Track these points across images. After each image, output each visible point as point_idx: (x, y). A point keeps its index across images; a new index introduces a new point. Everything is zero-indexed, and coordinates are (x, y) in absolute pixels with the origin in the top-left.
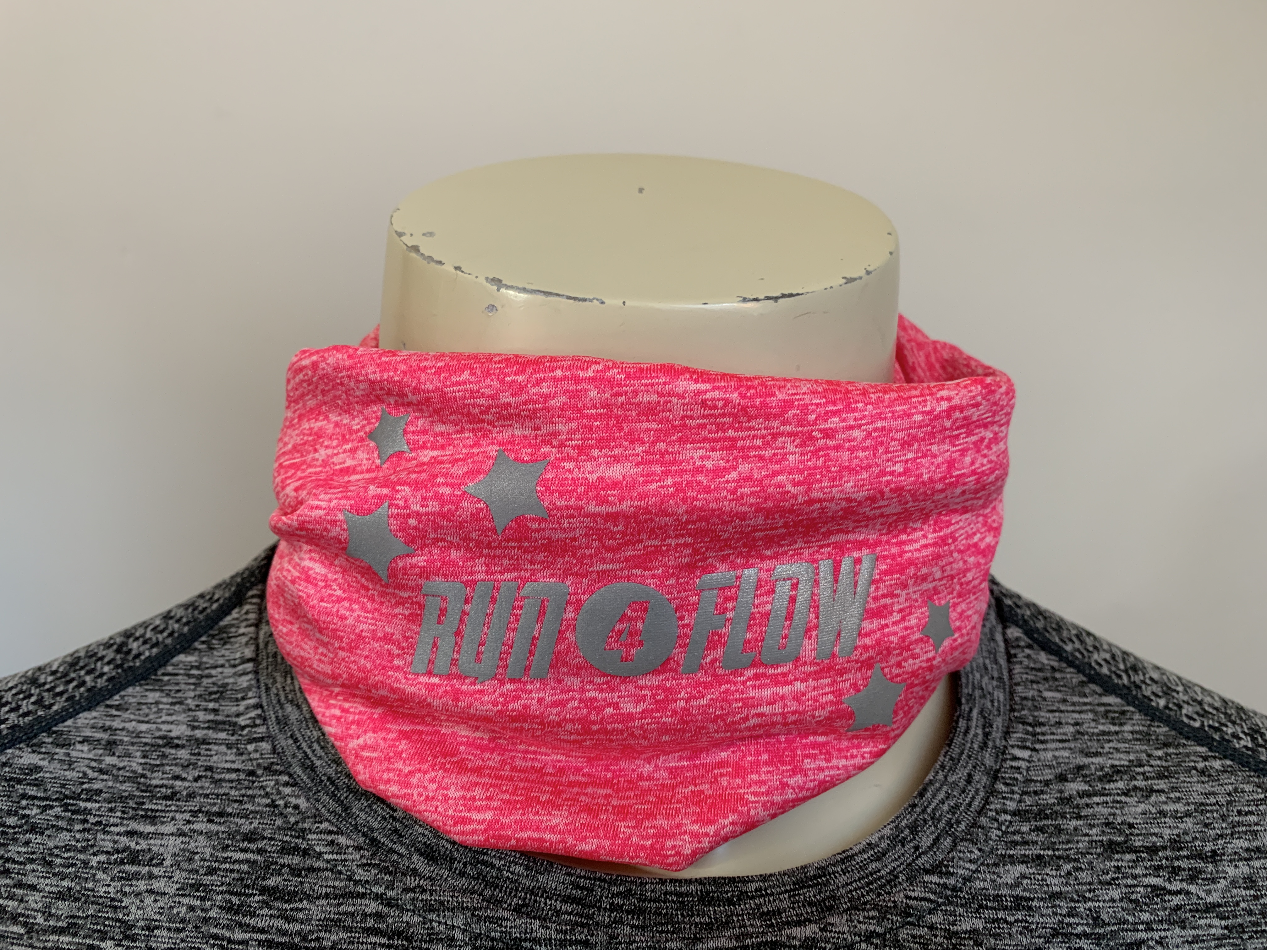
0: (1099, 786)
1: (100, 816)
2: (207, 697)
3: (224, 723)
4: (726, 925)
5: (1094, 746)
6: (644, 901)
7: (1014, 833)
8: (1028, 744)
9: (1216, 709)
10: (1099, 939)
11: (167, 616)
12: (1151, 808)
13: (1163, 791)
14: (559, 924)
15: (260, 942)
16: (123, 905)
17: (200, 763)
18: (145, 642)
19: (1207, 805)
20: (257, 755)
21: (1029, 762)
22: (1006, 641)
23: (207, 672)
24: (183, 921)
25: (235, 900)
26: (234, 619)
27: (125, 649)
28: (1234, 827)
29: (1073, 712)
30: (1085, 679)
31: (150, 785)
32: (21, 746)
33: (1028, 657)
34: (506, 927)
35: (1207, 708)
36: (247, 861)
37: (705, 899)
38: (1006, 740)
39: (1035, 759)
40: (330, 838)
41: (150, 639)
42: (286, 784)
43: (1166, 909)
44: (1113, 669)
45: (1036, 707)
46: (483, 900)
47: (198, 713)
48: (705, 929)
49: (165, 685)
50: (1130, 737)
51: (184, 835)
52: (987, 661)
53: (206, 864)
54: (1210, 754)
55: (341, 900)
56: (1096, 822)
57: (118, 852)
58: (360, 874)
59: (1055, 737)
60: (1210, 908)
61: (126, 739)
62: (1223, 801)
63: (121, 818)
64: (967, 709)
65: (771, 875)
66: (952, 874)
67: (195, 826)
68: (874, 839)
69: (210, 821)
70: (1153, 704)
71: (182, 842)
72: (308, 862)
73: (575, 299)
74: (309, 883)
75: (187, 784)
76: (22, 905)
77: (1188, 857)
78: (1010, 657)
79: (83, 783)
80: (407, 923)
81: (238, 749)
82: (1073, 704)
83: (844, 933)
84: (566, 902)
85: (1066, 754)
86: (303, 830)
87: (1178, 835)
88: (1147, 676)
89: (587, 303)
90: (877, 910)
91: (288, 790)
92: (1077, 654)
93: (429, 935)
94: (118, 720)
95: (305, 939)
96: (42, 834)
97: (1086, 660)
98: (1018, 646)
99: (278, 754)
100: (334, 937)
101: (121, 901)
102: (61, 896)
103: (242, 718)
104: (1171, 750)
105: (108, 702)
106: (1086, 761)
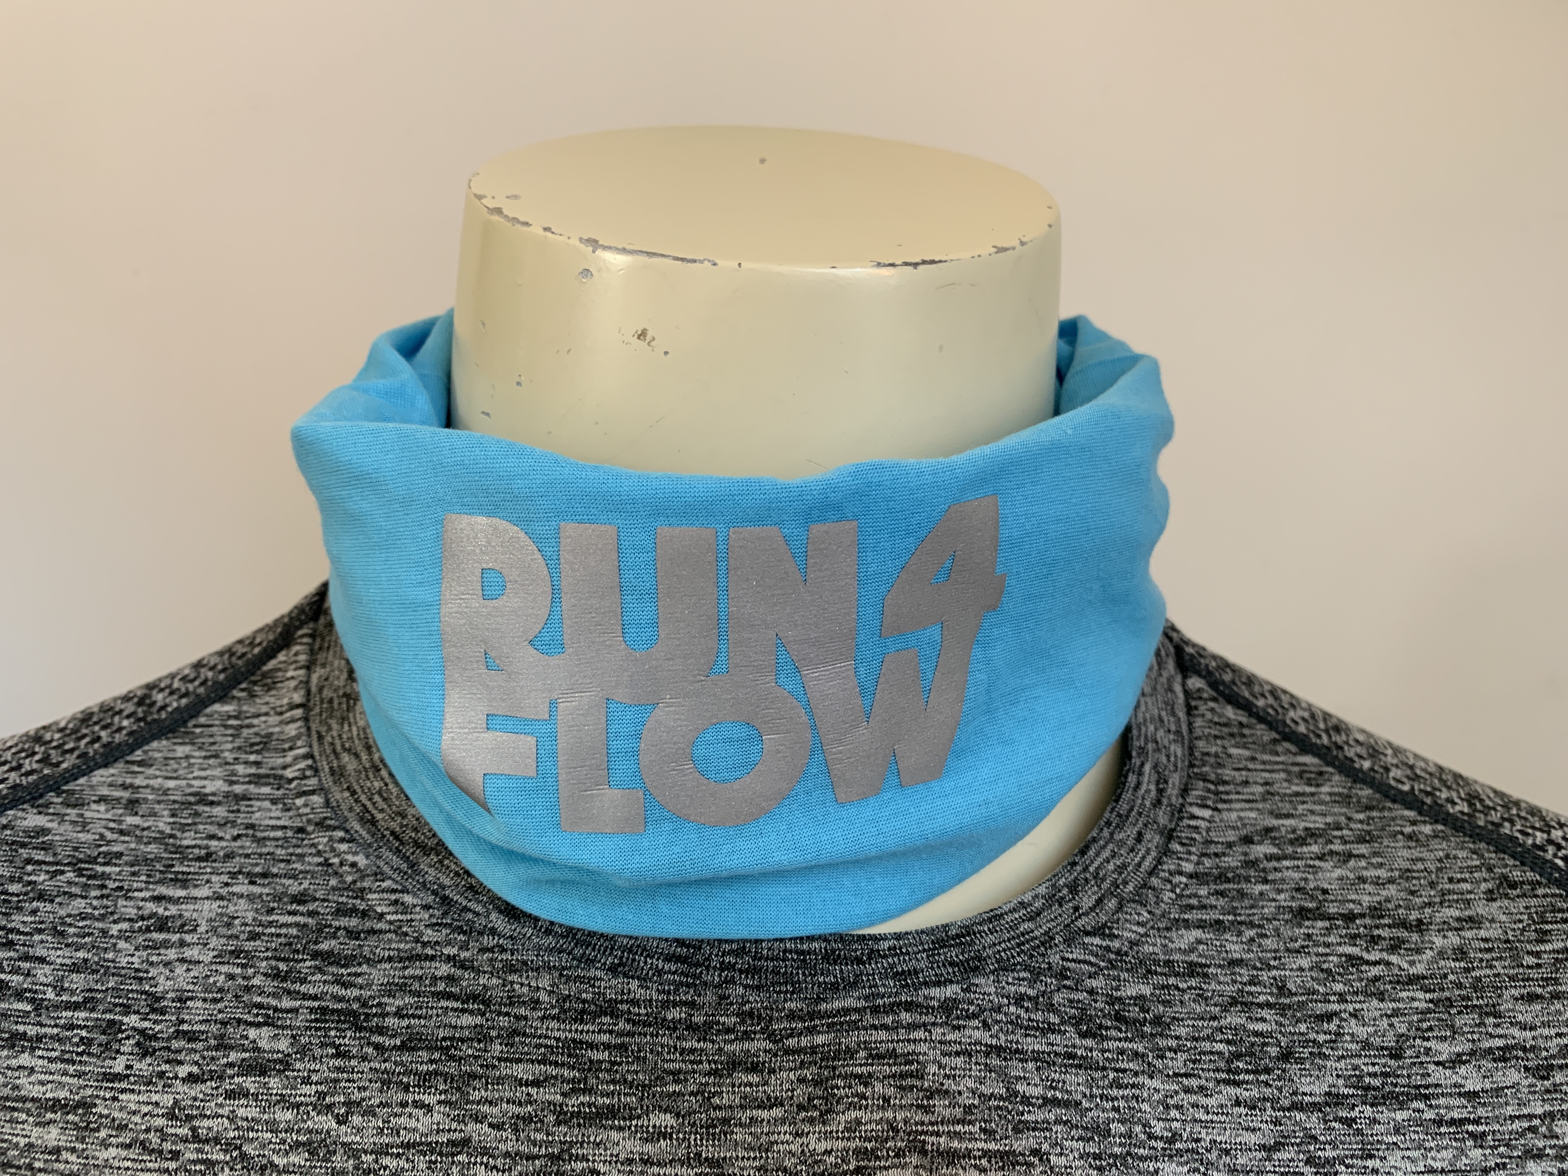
0: (1290, 850)
1: (121, 881)
2: (248, 749)
3: (268, 776)
4: (854, 985)
5: (1286, 808)
6: (760, 959)
7: (1189, 897)
8: (1210, 803)
9: (1431, 774)
10: (1283, 1009)
11: (198, 665)
12: (1349, 874)
13: (1363, 856)
14: (661, 984)
15: (311, 1009)
16: (150, 975)
17: (239, 821)
18: (172, 693)
19: (1414, 871)
20: (307, 810)
21: (1210, 822)
22: (1186, 692)
23: (247, 721)
24: (221, 990)
25: (282, 966)
26: (281, 662)
27: (148, 701)
28: (1443, 895)
29: (1262, 770)
30: (1277, 736)
31: (180, 846)
32: (25, 806)
33: (1212, 710)
34: (599, 987)
35: (1418, 772)
36: (297, 925)
37: (831, 957)
38: (1183, 797)
39: (1217, 819)
40: (393, 897)
41: (178, 689)
42: (342, 840)
43: (1362, 980)
44: (1312, 727)
45: (1219, 764)
46: (573, 959)
47: (236, 767)
48: (830, 989)
49: (197, 738)
50: (1328, 798)
51: (221, 898)
52: (1163, 713)
53: (248, 929)
54: (1419, 818)
55: (407, 963)
56: (1285, 887)
57: (143, 918)
58: (429, 935)
59: (1241, 797)
60: (1413, 980)
61: (150, 797)
62: (1432, 868)
63: (146, 882)
64: (1138, 763)
65: (907, 933)
66: (1117, 937)
67: (236, 889)
68: (1027, 898)
69: (252, 883)
70: (1357, 766)
71: (219, 907)
72: (368, 924)
73: (683, 260)
74: (369, 946)
75: (224, 844)
76: (29, 979)
77: (1390, 926)
78: (1190, 710)
79: (101, 846)
80: (484, 986)
81: (285, 804)
82: (1264, 763)
83: (990, 994)
84: (669, 961)
85: (1253, 815)
86: (362, 890)
87: (1380, 903)
88: (1351, 738)
89: (697, 265)
90: (1029, 971)
91: (344, 847)
92: (1271, 711)
93: (509, 997)
94: (141, 777)
95: (364, 1005)
96: (52, 901)
97: (1280, 717)
98: (1200, 698)
99: (332, 808)
100: (399, 1002)
101: (147, 972)
102: (75, 968)
103: (289, 770)
104: (1375, 814)
105: (129, 758)
106: (1275, 822)
